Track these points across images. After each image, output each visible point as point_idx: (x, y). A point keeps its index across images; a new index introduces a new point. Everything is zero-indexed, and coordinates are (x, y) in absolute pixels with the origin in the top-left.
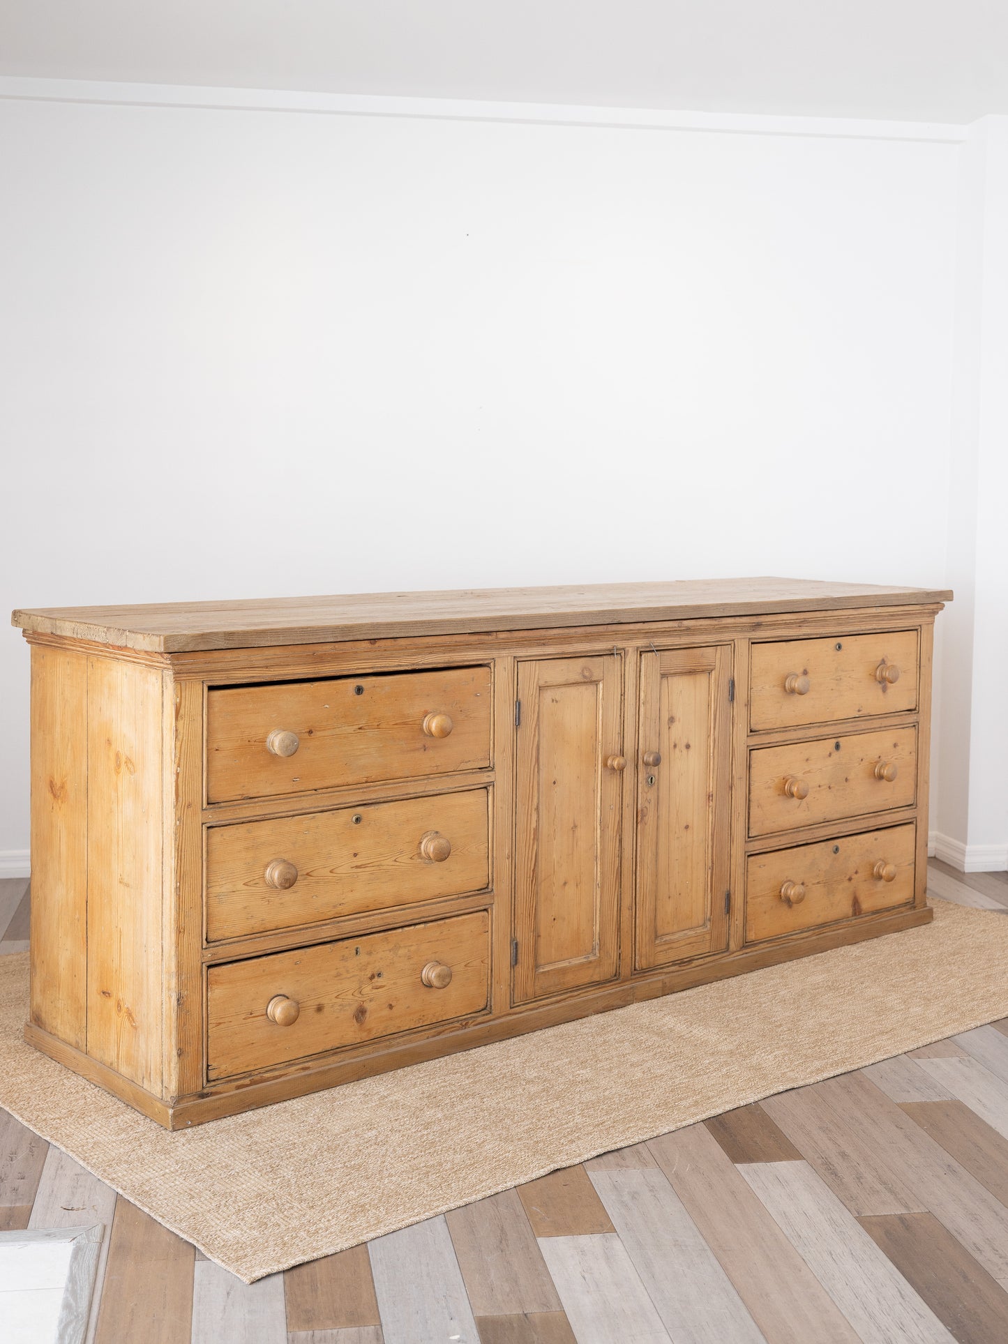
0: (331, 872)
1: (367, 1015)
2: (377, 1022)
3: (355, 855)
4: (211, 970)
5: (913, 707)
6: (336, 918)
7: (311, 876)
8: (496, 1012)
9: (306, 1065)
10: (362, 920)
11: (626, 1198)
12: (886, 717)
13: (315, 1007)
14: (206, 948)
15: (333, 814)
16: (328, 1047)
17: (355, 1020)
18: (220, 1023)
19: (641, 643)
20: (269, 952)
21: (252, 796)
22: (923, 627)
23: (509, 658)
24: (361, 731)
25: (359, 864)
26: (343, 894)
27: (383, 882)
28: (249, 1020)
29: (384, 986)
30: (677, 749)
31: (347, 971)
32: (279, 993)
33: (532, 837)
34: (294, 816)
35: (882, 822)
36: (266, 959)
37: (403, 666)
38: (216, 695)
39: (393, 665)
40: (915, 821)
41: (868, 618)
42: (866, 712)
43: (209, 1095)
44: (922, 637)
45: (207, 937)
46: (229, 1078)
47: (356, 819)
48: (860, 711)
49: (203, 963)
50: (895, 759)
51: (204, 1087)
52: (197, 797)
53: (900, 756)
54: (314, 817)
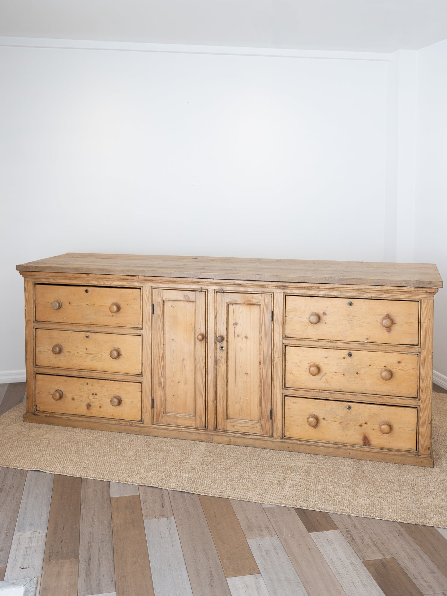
0: (78, 353)
1: (91, 407)
2: (94, 412)
3: (87, 349)
4: (37, 375)
5: (416, 343)
6: (79, 370)
7: (71, 352)
8: (145, 425)
9: (69, 417)
10: (88, 373)
11: (264, 554)
12: (391, 346)
13: (72, 398)
14: (35, 367)
15: (78, 333)
16: (77, 414)
17: (86, 408)
18: (40, 393)
19: (217, 288)
20: (55, 374)
22: (422, 300)
23: (149, 287)
24: (88, 306)
25: (88, 353)
26: (82, 362)
27: (98, 361)
28: (48, 395)
29: (98, 399)
30: (239, 338)
31: (84, 389)
32: (59, 389)
33: (161, 359)
34: (65, 331)
35: (388, 402)
36: (55, 376)
37: (103, 284)
38: (38, 286)
39: (99, 284)
40: (418, 408)
41: (371, 291)
42: (373, 341)
43: (36, 415)
44: (422, 306)
45: (36, 364)
46: (43, 412)
47: (87, 336)
48: (368, 339)
49: (34, 372)
50: (399, 370)
51: (35, 412)
52: (32, 318)
53: (404, 369)
54: (72, 333)
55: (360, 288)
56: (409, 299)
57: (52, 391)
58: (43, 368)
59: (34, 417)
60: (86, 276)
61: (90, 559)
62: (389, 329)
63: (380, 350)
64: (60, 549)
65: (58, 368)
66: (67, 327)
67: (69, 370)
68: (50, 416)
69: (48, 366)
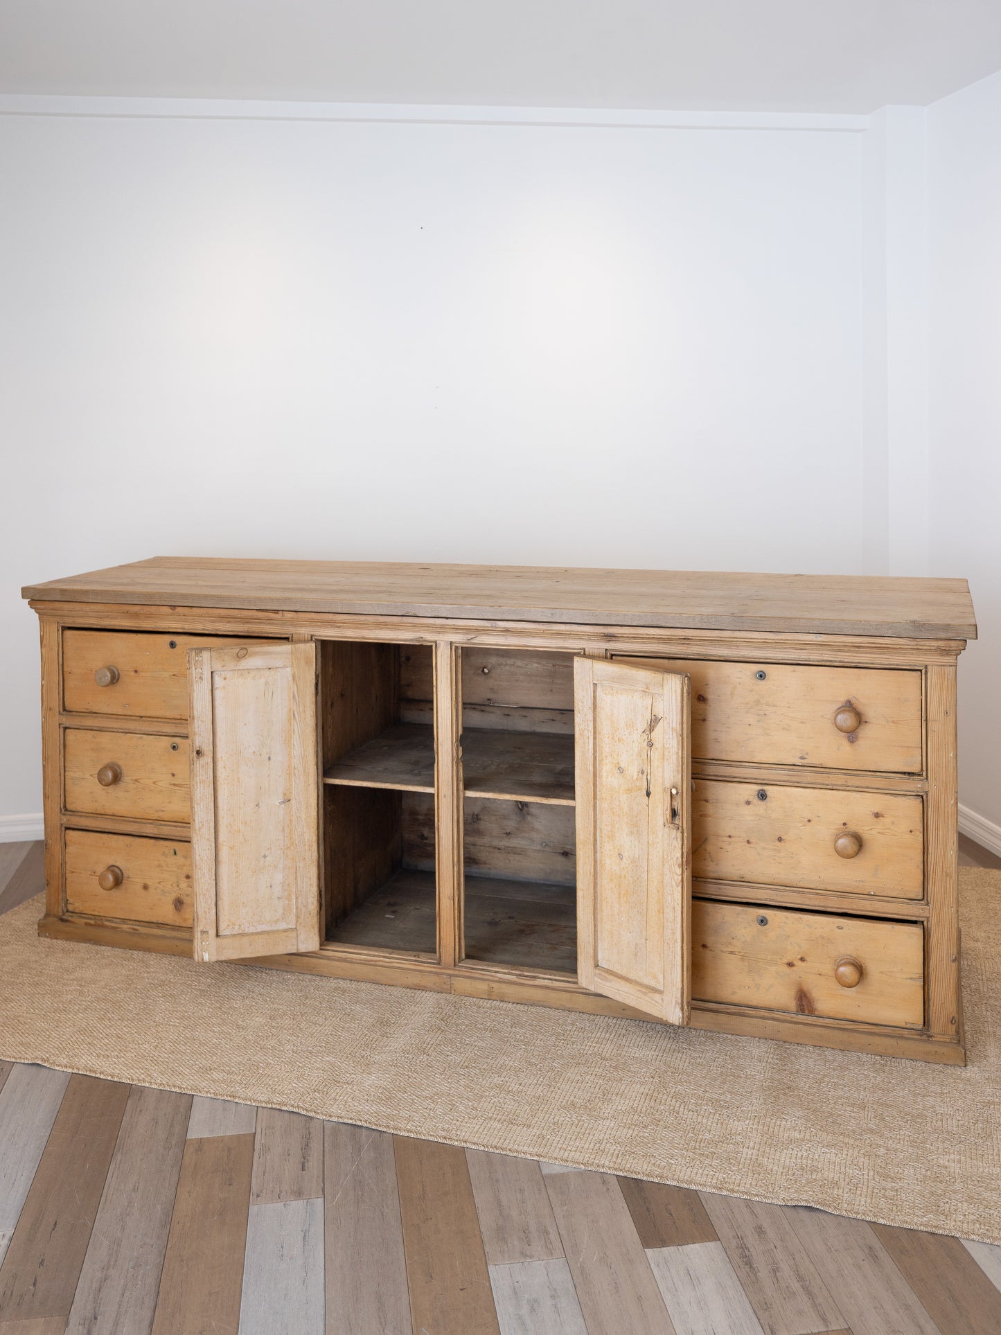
0: (154, 783)
1: (184, 906)
2: (191, 917)
3: (173, 774)
4: (68, 831)
5: (916, 769)
6: (158, 820)
7: (139, 782)
9: (136, 927)
10: (178, 829)
12: (858, 775)
13: (141, 885)
14: (64, 814)
15: (156, 738)
16: (154, 920)
17: (174, 907)
18: (74, 872)
20: (109, 831)
21: (94, 711)
22: (930, 667)
25: (176, 783)
26: (162, 803)
28: (91, 878)
31: (167, 866)
32: (113, 865)
34: (127, 733)
35: (855, 907)
36: (105, 835)
37: (207, 630)
38: (68, 633)
39: (198, 628)
40: (925, 923)
41: (808, 647)
42: (816, 761)
43: (66, 921)
44: (929, 681)
45: (65, 807)
46: (81, 915)
47: (174, 746)
48: (804, 758)
49: (62, 824)
50: (879, 833)
51: (63, 915)
52: (56, 704)
53: (889, 831)
54: (141, 738)
55: (782, 639)
56: (897, 665)
57: (100, 869)
58: (81, 816)
59: (62, 926)
60: (171, 611)
61: (96, 1318)
62: (852, 735)
63: (831, 785)
64: (31, 1287)
65: (112, 817)
66: (131, 725)
67: (136, 822)
68: (96, 925)
69: (90, 812)
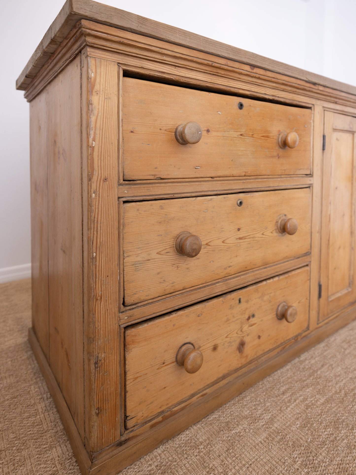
0: (223, 242)
1: (246, 346)
2: (251, 349)
3: (239, 230)
4: (128, 331)
6: (225, 278)
7: (209, 246)
9: (205, 392)
10: (242, 277)
13: (212, 347)
14: (123, 313)
15: (224, 198)
17: (238, 352)
18: (137, 378)
20: (177, 308)
21: (162, 177)
24: (241, 137)
25: (241, 236)
26: (231, 259)
27: (256, 250)
28: (162, 369)
29: (256, 324)
31: (234, 317)
32: (185, 342)
33: (328, 220)
34: (196, 197)
36: (174, 315)
43: (126, 441)
47: (240, 203)
49: (120, 326)
51: (122, 436)
52: (114, 172)
54: (211, 199)
57: (170, 356)
58: (144, 305)
65: (183, 291)
67: (205, 287)
68: (163, 420)
69: (157, 295)
